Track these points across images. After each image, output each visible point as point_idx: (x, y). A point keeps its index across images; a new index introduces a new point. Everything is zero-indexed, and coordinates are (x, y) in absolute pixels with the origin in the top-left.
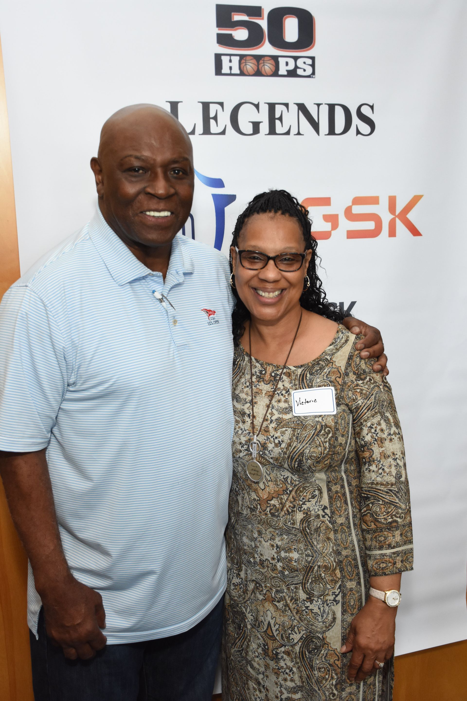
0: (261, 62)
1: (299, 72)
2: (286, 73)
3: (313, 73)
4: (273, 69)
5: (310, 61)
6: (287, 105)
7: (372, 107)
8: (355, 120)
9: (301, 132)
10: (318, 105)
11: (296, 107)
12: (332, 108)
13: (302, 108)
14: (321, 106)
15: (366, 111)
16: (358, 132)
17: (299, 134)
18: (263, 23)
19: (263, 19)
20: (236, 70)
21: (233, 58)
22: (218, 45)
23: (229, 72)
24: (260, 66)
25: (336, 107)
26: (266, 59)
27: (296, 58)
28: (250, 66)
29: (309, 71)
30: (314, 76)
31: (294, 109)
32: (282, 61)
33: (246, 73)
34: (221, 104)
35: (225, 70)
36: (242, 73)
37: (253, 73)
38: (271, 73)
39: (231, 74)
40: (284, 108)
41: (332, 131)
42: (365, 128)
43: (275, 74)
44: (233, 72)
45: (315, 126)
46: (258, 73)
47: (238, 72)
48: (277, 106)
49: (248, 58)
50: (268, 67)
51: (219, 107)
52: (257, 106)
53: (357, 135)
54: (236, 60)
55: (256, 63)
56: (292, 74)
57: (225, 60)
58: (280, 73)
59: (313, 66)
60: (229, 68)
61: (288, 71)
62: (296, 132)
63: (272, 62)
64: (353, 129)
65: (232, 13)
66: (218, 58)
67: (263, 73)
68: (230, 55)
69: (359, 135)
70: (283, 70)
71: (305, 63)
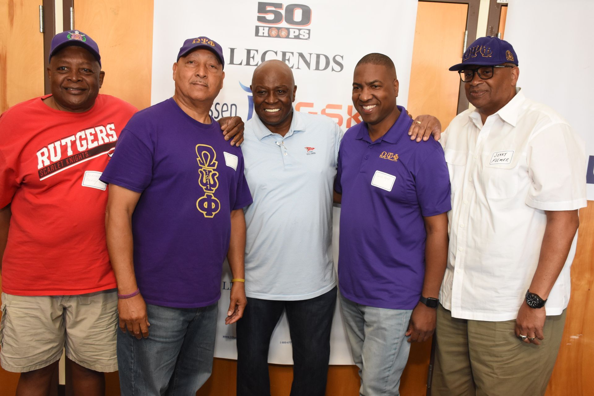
0: (280, 30)
1: (301, 36)
2: (293, 37)
3: (309, 37)
4: (287, 34)
5: (307, 32)
6: (292, 53)
7: (342, 57)
8: (332, 63)
9: (299, 67)
10: (311, 54)
11: (298, 55)
12: (318, 56)
13: (301, 55)
14: (312, 55)
15: (338, 59)
16: (333, 70)
17: (298, 68)
18: (283, 12)
19: (283, 9)
20: (266, 34)
21: (265, 28)
22: (258, 21)
23: (262, 35)
24: (279, 33)
25: (321, 56)
26: (283, 29)
27: (299, 30)
28: (274, 33)
29: (307, 36)
30: (309, 39)
31: (296, 55)
32: (292, 31)
33: (271, 36)
34: (257, 51)
35: (260, 33)
36: (269, 36)
37: (275, 36)
38: (285, 36)
39: (263, 36)
40: (291, 55)
41: (317, 68)
42: (337, 68)
43: (288, 37)
44: (264, 35)
45: (308, 64)
46: (278, 36)
47: (267, 35)
48: (287, 53)
49: (273, 29)
50: (284, 33)
51: (255, 52)
52: (276, 53)
53: (332, 71)
54: (267, 29)
55: (277, 31)
56: (297, 37)
57: (261, 29)
58: (290, 37)
59: (309, 34)
60: (262, 33)
61: (295, 36)
62: (297, 67)
63: (286, 31)
64: (330, 68)
65: (267, 6)
66: (257, 28)
67: (281, 36)
68: (264, 27)
69: (333, 71)
70: (292, 35)
71: (304, 32)
